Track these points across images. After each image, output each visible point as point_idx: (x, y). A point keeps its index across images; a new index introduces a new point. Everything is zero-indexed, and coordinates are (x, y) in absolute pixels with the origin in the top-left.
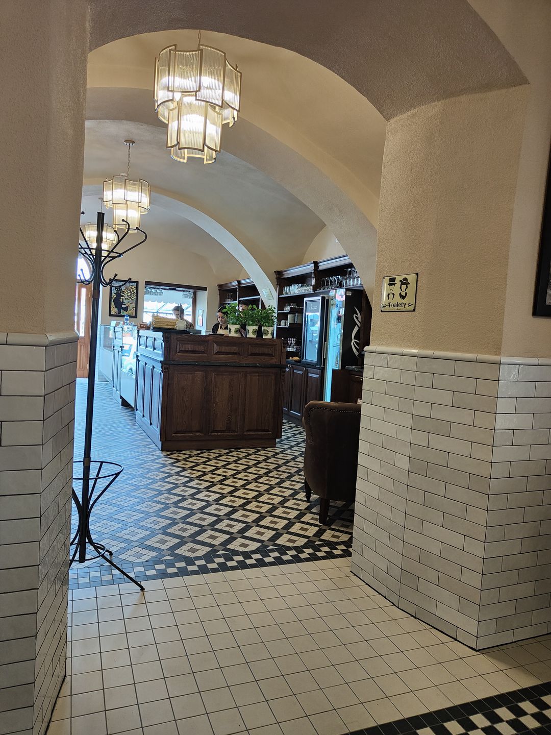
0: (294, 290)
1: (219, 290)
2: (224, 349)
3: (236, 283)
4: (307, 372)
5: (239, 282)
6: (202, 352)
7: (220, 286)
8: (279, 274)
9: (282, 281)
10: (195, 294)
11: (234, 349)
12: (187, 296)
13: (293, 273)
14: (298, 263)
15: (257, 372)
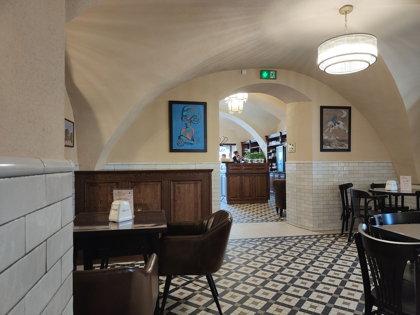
0: (273, 143)
1: (242, 144)
2: (247, 168)
3: (249, 141)
4: (280, 176)
5: (250, 141)
6: (239, 169)
7: (242, 143)
8: (267, 137)
9: (268, 140)
10: (231, 147)
11: (250, 167)
12: (227, 148)
13: (273, 136)
14: (275, 132)
15: (259, 175)
